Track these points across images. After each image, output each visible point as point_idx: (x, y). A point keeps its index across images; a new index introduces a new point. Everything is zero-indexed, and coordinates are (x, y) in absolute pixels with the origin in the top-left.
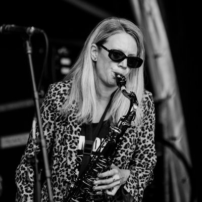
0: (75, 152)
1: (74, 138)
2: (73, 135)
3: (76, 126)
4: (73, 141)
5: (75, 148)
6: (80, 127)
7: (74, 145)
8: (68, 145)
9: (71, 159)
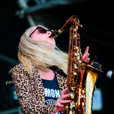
0: (43, 96)
1: (40, 89)
2: (39, 87)
3: (39, 83)
4: (40, 91)
5: (42, 94)
6: (41, 82)
7: (41, 92)
8: (38, 93)
9: (42, 101)
